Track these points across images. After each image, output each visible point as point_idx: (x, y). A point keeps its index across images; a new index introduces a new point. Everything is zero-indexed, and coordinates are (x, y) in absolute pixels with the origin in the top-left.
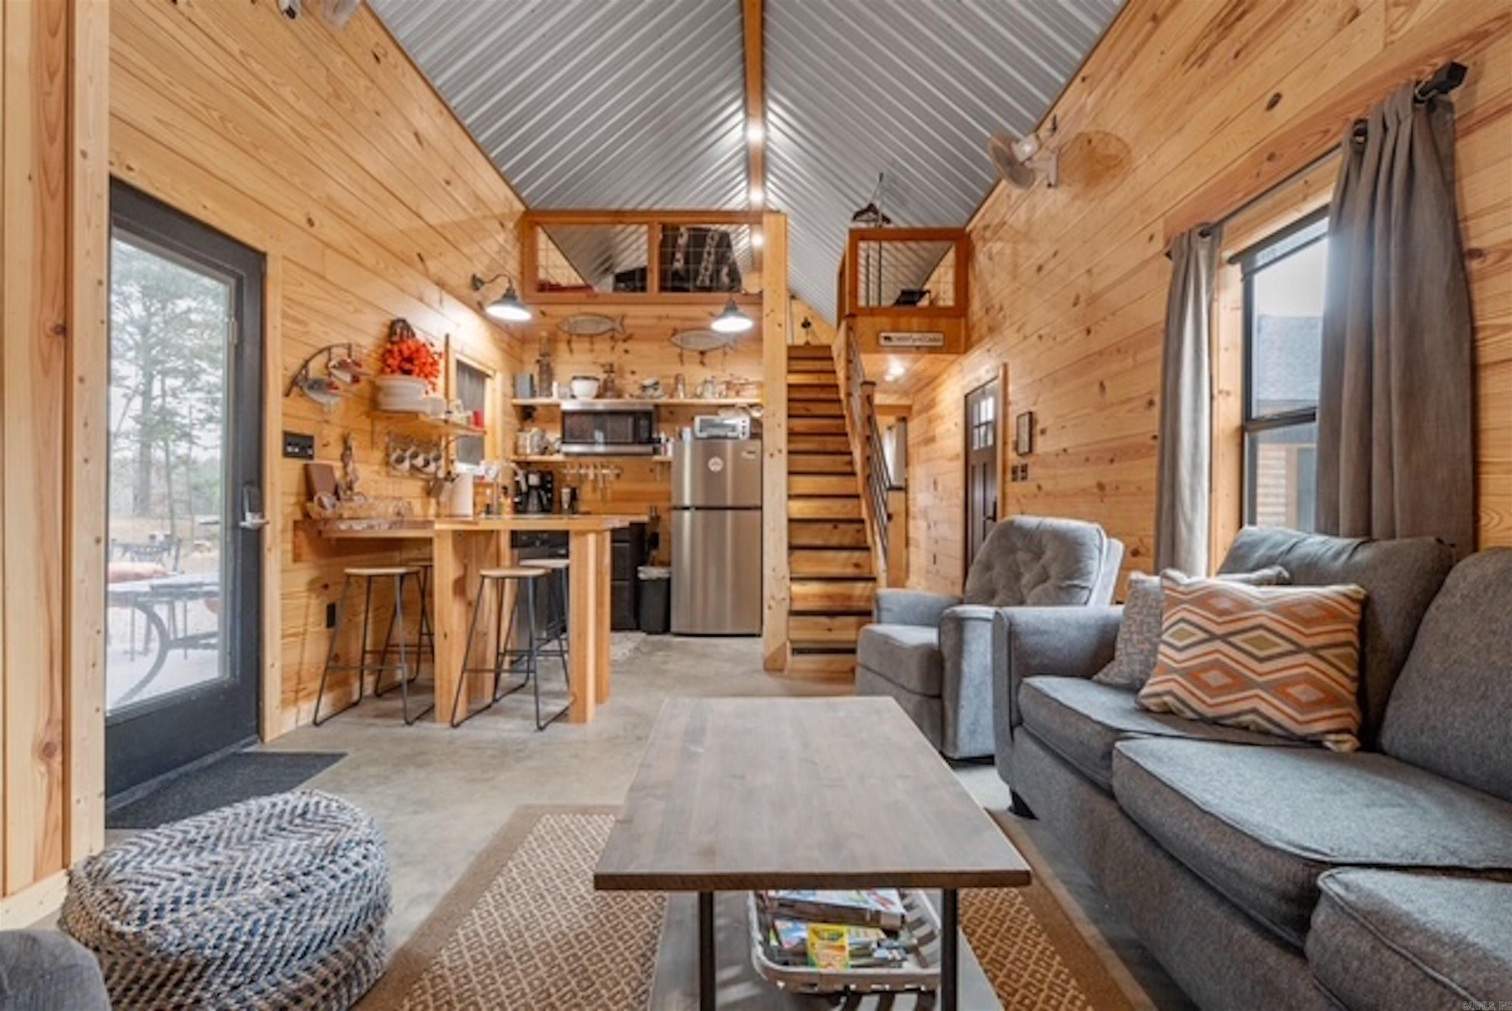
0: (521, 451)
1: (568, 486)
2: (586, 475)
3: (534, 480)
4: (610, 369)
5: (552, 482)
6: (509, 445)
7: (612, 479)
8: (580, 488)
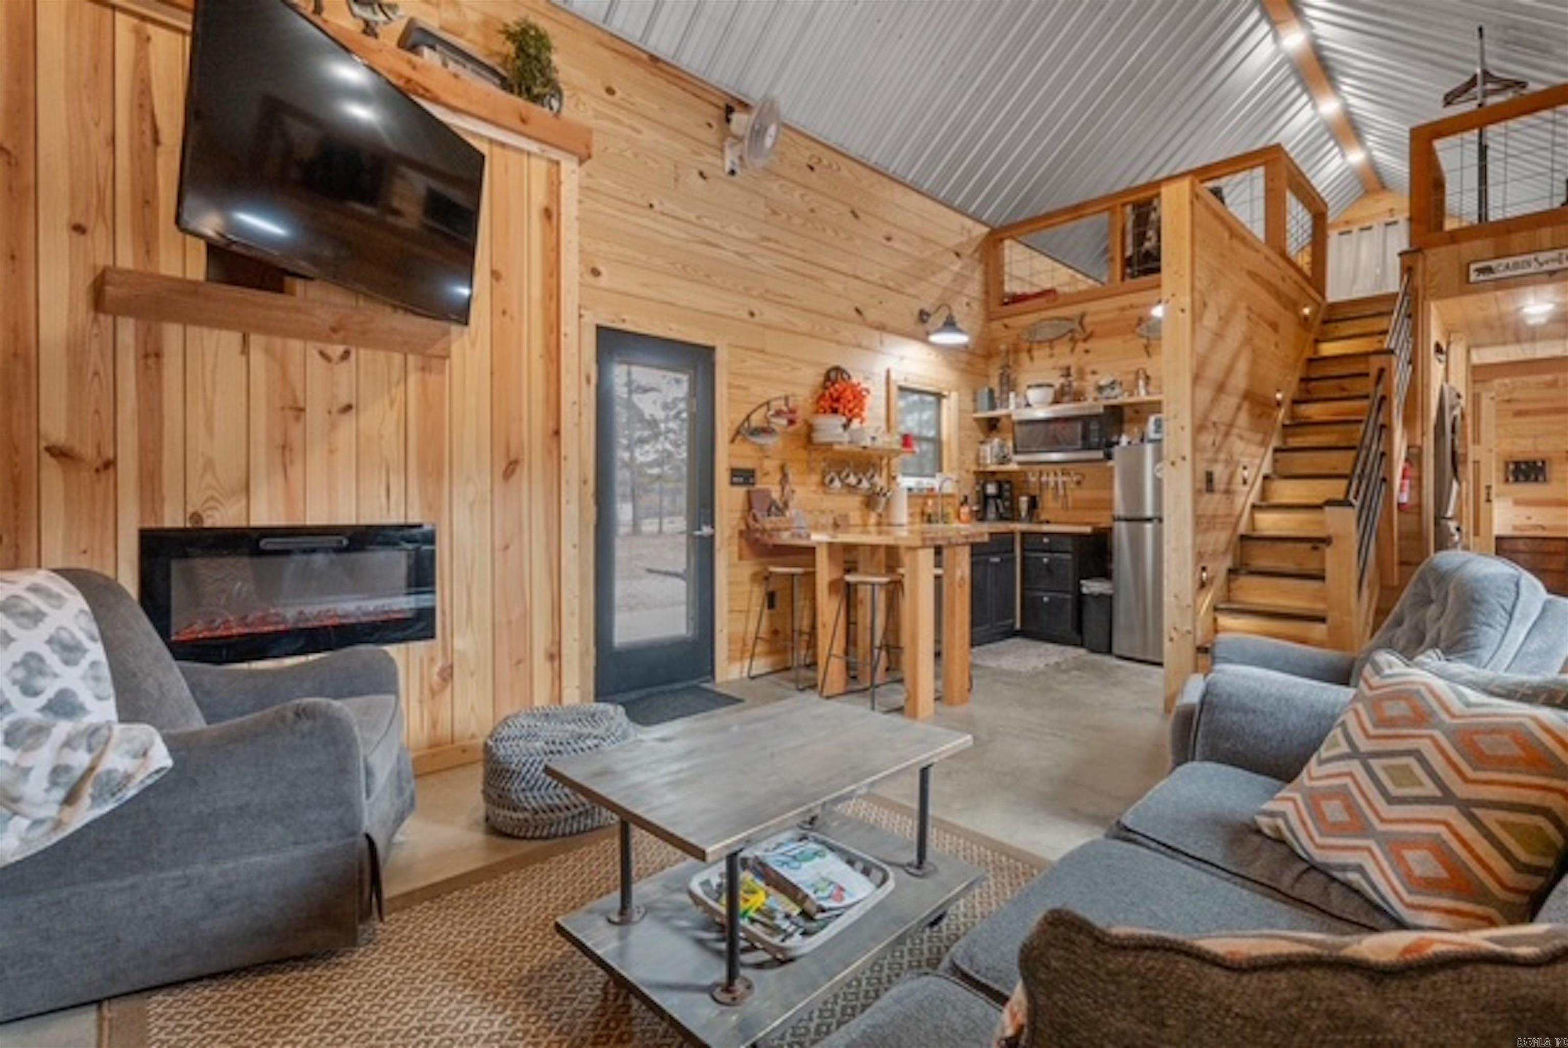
0: (982, 461)
1: (1027, 495)
2: (1047, 483)
3: (991, 489)
4: (1067, 373)
5: (1011, 490)
6: (971, 456)
7: (1073, 486)
8: (1041, 496)
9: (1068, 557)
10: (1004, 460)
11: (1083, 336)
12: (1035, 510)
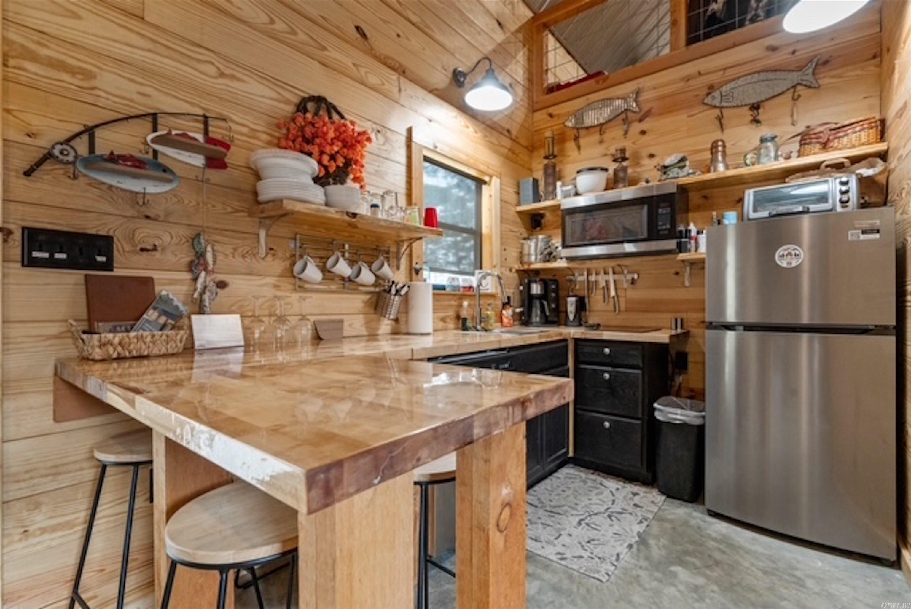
0: (526, 259)
1: (575, 295)
2: (597, 282)
3: (536, 289)
4: (622, 156)
7: (625, 285)
8: (589, 297)
9: (638, 372)
10: (550, 256)
11: (638, 116)
12: (583, 313)
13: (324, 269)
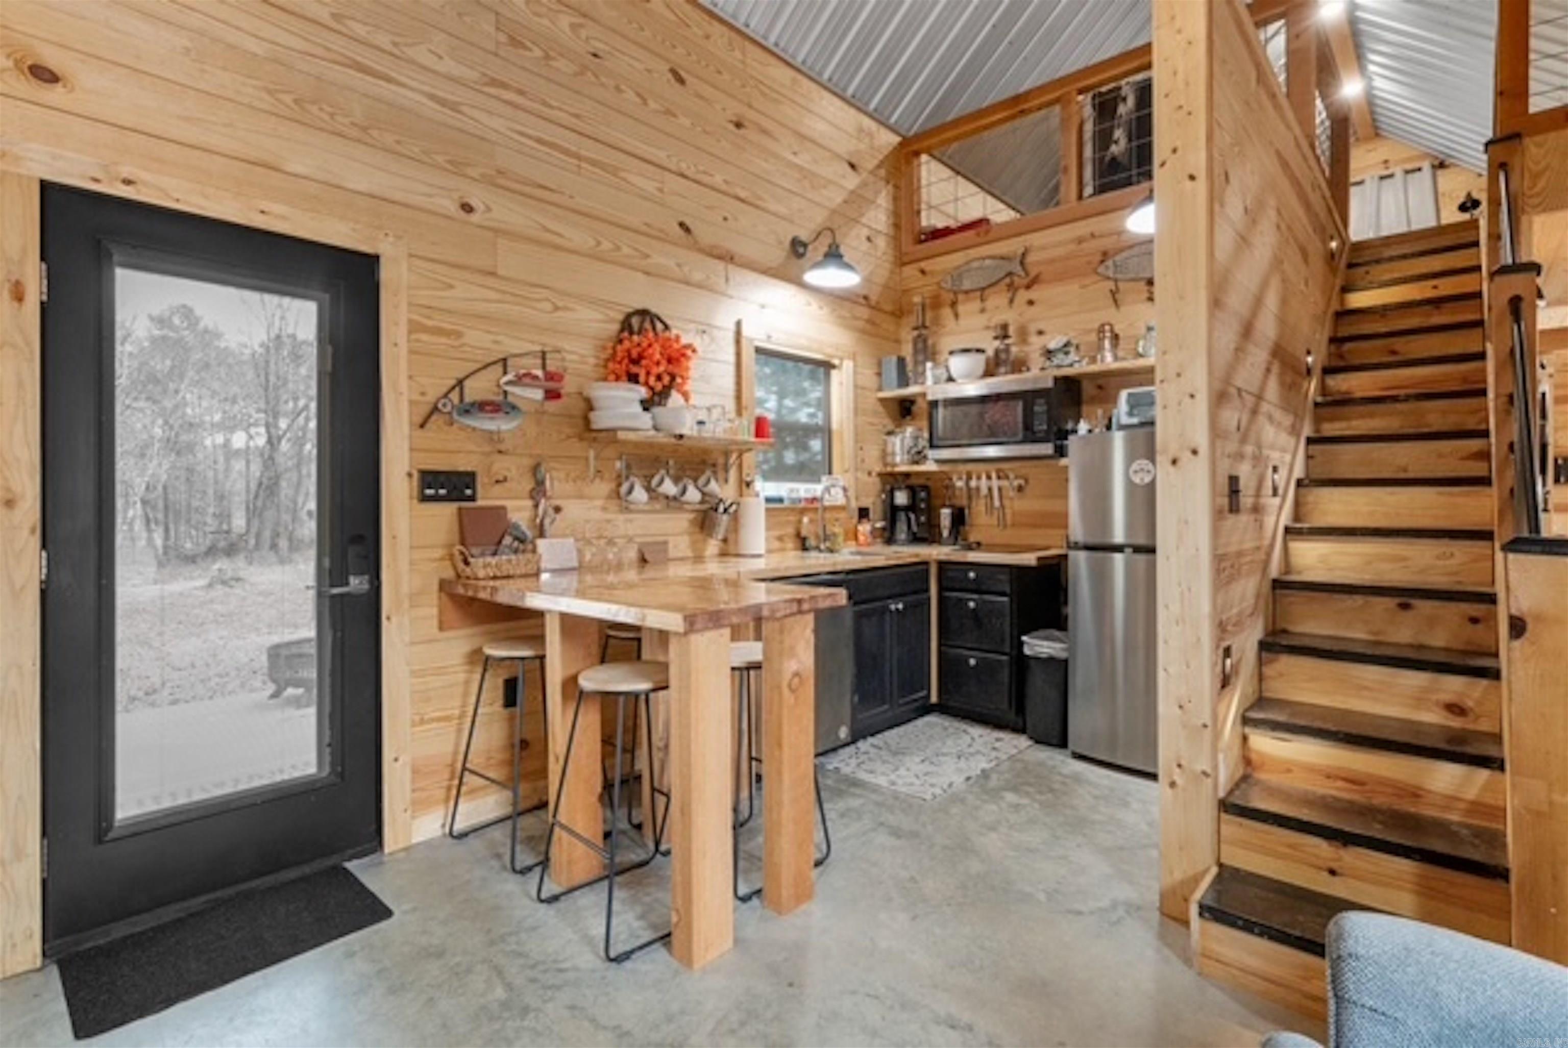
0: (889, 459)
1: (951, 506)
2: (978, 489)
3: (901, 498)
4: (1003, 333)
5: (928, 500)
6: (872, 454)
7: (1011, 494)
8: (969, 508)
9: (1005, 599)
10: (919, 457)
11: (1025, 281)
12: (961, 528)
13: (648, 489)
